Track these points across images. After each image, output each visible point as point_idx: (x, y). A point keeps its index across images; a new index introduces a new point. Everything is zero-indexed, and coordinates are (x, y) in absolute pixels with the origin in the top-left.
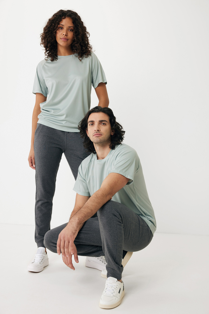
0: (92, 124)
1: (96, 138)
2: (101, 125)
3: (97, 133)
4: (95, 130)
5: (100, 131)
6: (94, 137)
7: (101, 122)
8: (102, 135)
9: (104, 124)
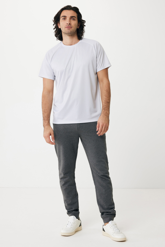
0: (64, 19)
1: (68, 30)
2: (71, 20)
3: (68, 25)
4: (67, 24)
5: (71, 24)
6: (66, 29)
7: (72, 17)
8: (72, 28)
9: (73, 19)
